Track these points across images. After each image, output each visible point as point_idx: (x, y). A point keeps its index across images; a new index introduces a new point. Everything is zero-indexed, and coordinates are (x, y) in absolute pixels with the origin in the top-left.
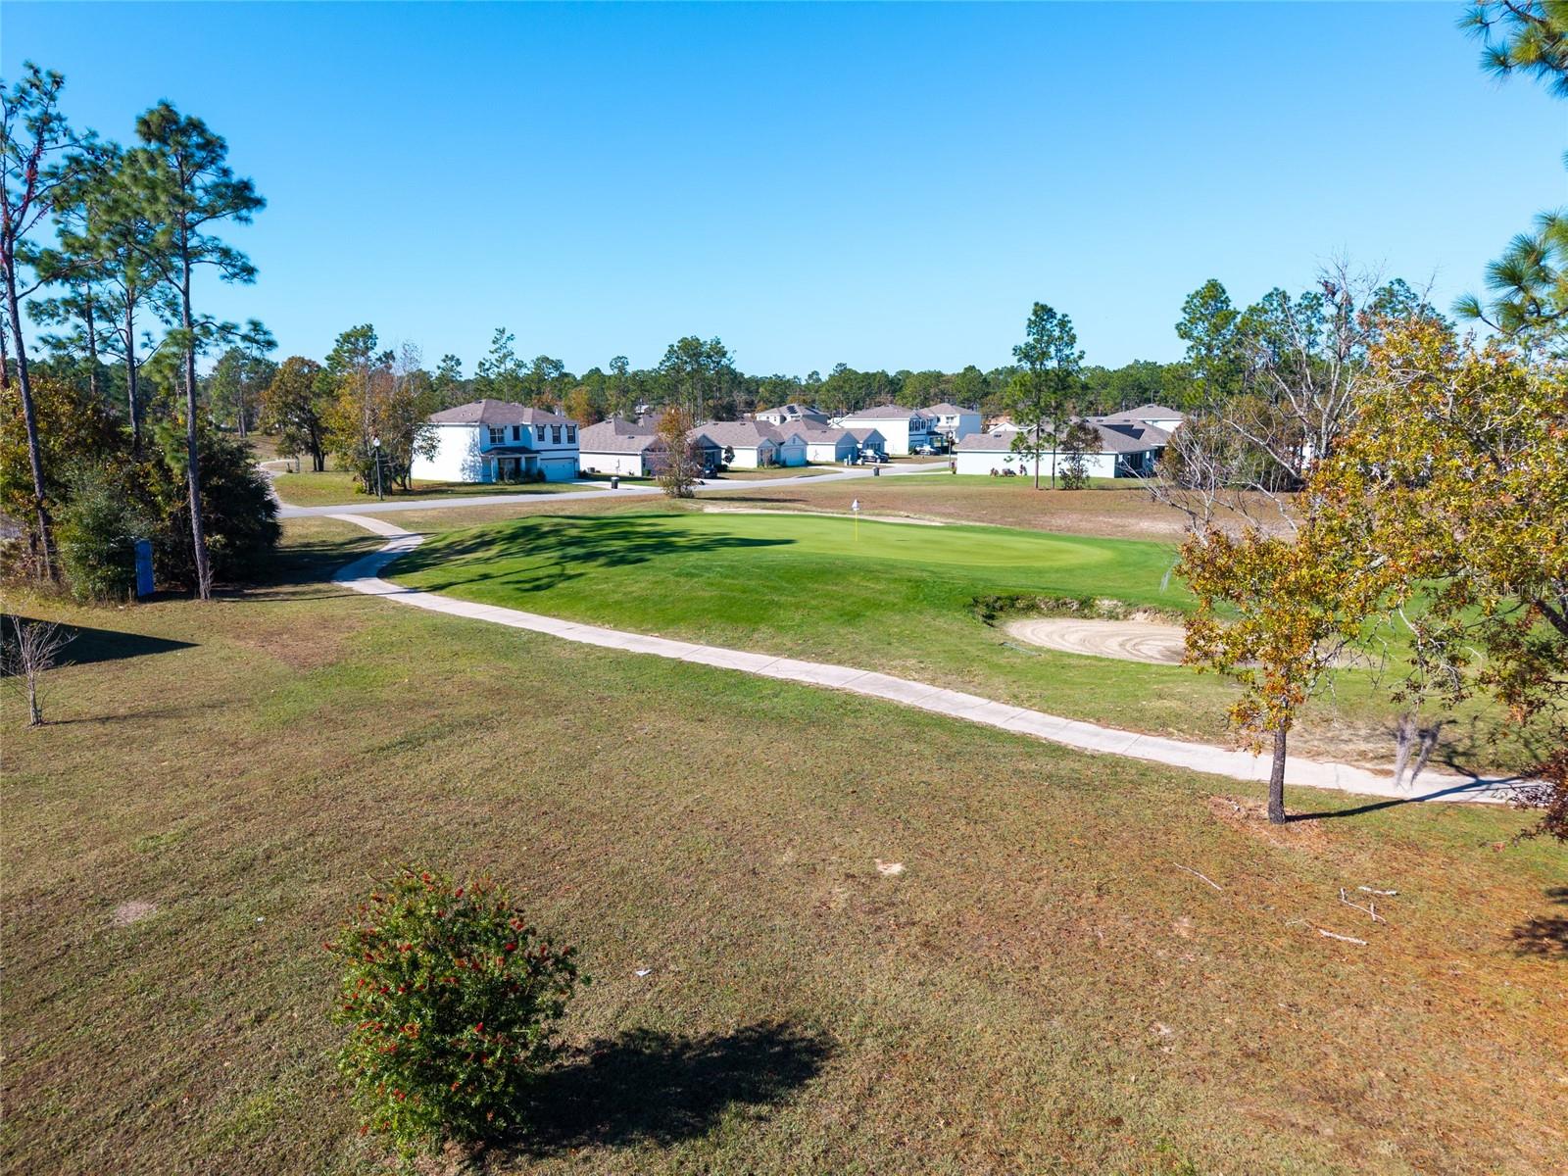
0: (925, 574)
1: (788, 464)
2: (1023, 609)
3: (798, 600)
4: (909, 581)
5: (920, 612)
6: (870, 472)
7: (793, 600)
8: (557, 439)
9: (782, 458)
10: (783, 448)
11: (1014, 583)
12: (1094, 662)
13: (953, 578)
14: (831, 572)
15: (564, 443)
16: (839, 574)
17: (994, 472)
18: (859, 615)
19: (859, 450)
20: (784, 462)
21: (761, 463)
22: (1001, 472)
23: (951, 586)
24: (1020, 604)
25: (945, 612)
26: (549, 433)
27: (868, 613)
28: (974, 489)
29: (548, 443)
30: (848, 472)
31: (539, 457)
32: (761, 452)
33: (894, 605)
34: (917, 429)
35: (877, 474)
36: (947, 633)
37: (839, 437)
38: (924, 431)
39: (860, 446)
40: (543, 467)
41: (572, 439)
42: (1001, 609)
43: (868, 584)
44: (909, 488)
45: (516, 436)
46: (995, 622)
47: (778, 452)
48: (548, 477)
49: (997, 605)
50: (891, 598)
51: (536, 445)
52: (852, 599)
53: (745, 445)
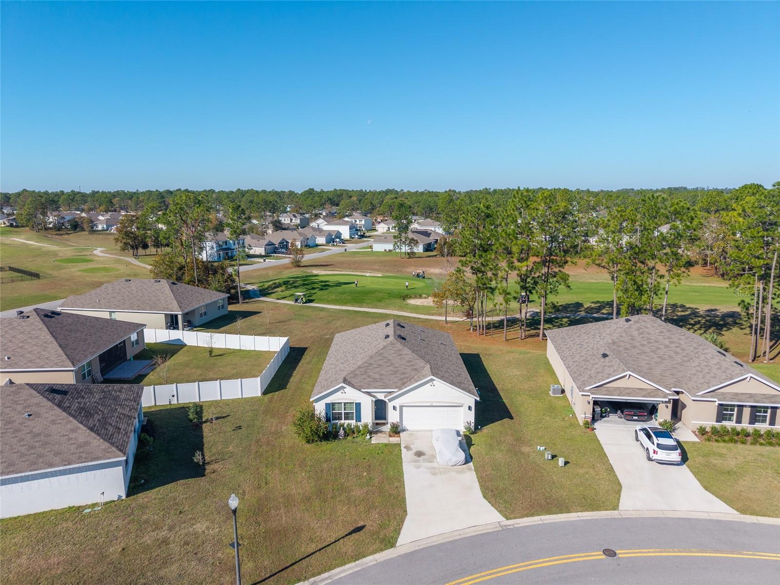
0: (389, 291)
2: (409, 297)
4: (387, 293)
5: (392, 299)
6: (342, 249)
9: (309, 244)
10: (307, 239)
12: (422, 306)
13: (395, 292)
17: (385, 250)
19: (333, 239)
21: (302, 246)
22: (388, 250)
25: (396, 299)
28: (381, 258)
31: (234, 251)
32: (301, 242)
33: (386, 297)
34: (351, 229)
35: (345, 250)
36: (397, 302)
39: (333, 237)
42: (405, 297)
45: (226, 245)
46: (405, 301)
47: (307, 242)
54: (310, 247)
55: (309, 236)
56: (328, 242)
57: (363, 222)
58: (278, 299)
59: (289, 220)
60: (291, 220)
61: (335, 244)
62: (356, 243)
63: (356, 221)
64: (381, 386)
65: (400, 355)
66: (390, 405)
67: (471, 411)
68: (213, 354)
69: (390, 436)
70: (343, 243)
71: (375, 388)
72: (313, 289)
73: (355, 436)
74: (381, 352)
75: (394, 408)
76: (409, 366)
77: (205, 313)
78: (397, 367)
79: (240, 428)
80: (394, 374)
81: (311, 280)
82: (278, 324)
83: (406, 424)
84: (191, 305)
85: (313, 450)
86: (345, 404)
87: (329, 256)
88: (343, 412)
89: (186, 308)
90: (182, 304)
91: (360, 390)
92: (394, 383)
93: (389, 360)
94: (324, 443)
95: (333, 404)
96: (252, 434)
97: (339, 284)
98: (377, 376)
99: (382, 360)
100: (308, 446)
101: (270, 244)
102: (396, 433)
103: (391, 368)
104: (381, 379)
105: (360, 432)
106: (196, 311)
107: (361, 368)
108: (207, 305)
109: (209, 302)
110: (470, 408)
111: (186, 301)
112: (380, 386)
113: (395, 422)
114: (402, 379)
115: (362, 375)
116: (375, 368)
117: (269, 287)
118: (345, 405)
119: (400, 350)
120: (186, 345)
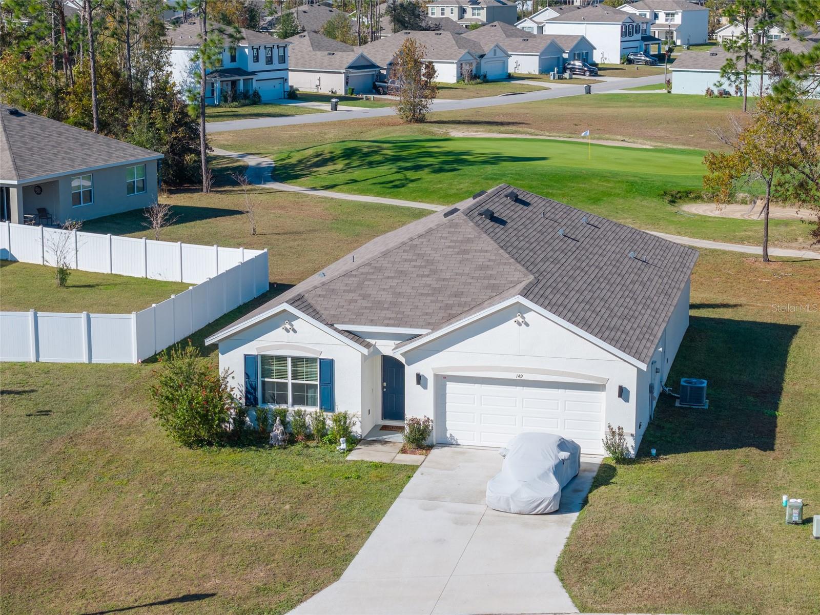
0: (636, 179)
1: (489, 77)
2: (693, 198)
3: (563, 192)
4: (627, 182)
5: (634, 198)
6: (580, 89)
7: (560, 192)
8: (269, 61)
9: (483, 71)
10: (483, 61)
11: (689, 184)
12: (721, 220)
13: (653, 181)
14: (580, 177)
15: (276, 65)
16: (585, 178)
17: (710, 93)
18: (599, 200)
19: (565, 60)
20: (485, 76)
21: (460, 77)
22: (716, 93)
23: (652, 185)
24: (692, 196)
25: (647, 198)
26: (262, 54)
27: (605, 199)
28: (687, 112)
29: (262, 65)
30: (556, 88)
31: (255, 78)
32: (460, 67)
33: (619, 194)
34: (630, 34)
35: (588, 91)
36: (649, 208)
37: (543, 46)
38: (639, 36)
39: (565, 56)
40: (258, 89)
41: (283, 59)
42: (680, 198)
43: (603, 184)
44: (624, 111)
45: (233, 59)
46: (676, 205)
47: (479, 66)
48: (263, 99)
49: (678, 196)
50: (617, 191)
51: (252, 66)
52: (595, 192)
53: (445, 59)
54: (485, 80)
55: (487, 49)
56: (545, 70)
57: (678, 20)
58: (314, 189)
59: (456, 10)
60: (463, 11)
61: (566, 75)
62: (634, 75)
63: (656, 16)
64: (390, 319)
65: (465, 252)
66: (410, 372)
67: (627, 400)
68: (70, 281)
69: (403, 451)
70: (594, 73)
71: (372, 323)
72: (418, 168)
73: (312, 444)
74: (415, 242)
75: (420, 379)
76: (477, 279)
77: (89, 195)
78: (444, 280)
79: (47, 413)
80: (433, 295)
81: (423, 147)
82: (276, 237)
83: (454, 428)
84: (49, 167)
85: (190, 459)
86: (296, 361)
87: (531, 103)
88: (290, 381)
89: (31, 172)
90: (24, 161)
91: (331, 326)
92: (427, 314)
93: (430, 262)
94: (226, 450)
95: (266, 359)
96: (69, 425)
97: (496, 159)
98: (386, 297)
99: (411, 260)
100: (186, 451)
101: (363, 65)
102: (420, 447)
103: (429, 281)
104: (394, 304)
105: (325, 434)
106: (62, 186)
107: (352, 276)
108: (92, 175)
109: (101, 164)
110: (623, 393)
111: (35, 157)
112: (385, 318)
113: (421, 418)
114: (448, 307)
115: (349, 291)
116: (388, 277)
117: (300, 162)
118: (294, 365)
119: (469, 241)
120: (16, 261)
